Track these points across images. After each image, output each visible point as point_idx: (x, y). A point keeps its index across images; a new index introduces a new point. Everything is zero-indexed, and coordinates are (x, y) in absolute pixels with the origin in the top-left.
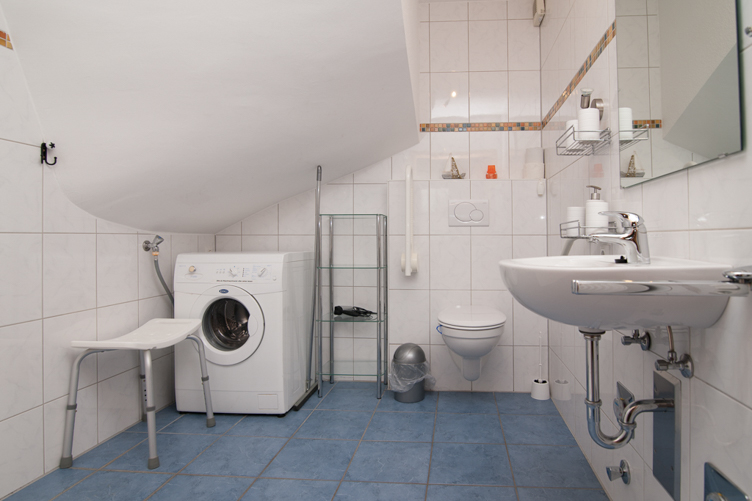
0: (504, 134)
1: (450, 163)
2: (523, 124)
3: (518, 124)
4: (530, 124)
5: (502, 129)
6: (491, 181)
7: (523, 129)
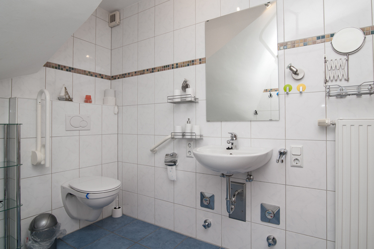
0: (93, 78)
1: (63, 90)
2: (102, 75)
3: (100, 75)
4: (106, 76)
5: (92, 75)
6: (88, 104)
7: (102, 78)
